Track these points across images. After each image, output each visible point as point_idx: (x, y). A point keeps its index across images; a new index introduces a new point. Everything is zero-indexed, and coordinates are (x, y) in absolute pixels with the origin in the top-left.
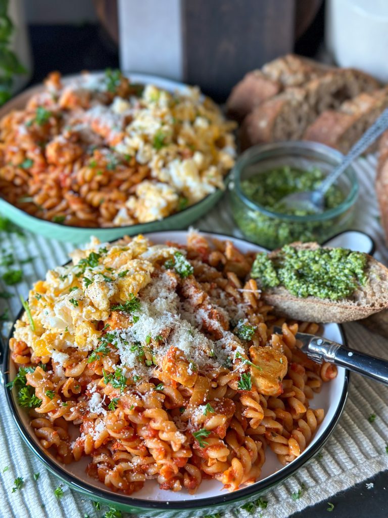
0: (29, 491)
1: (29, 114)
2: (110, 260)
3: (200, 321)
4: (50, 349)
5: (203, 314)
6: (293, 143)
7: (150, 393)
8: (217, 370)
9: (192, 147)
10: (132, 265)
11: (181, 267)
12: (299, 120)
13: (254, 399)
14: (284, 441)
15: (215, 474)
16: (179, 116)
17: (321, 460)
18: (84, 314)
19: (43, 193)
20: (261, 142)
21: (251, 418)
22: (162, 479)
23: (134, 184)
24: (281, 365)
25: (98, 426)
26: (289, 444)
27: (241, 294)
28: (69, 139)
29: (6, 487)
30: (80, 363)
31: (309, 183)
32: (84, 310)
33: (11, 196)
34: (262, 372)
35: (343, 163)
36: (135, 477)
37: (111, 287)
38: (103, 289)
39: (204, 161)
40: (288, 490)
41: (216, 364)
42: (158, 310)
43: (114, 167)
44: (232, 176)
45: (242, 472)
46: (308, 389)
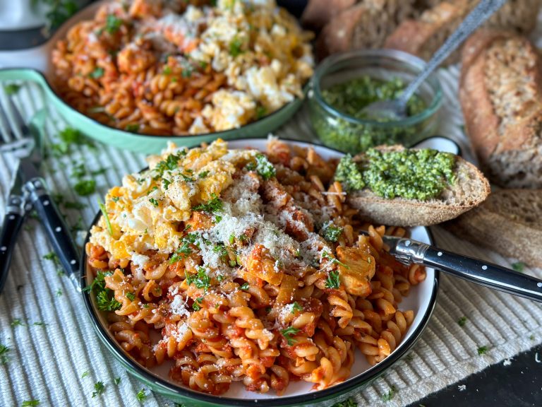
0: (110, 395)
1: (98, 24)
2: (190, 161)
3: (284, 223)
4: (130, 250)
5: (287, 215)
6: (374, 51)
7: (235, 292)
8: (304, 269)
9: (269, 55)
10: (212, 166)
11: (263, 168)
12: (379, 30)
13: (342, 298)
14: (372, 341)
15: (303, 374)
16: (254, 23)
17: (412, 363)
18: (164, 214)
19: (115, 102)
20: (338, 51)
21: (339, 318)
22: (249, 380)
23: (210, 93)
24: (369, 264)
25: (181, 328)
26: (379, 343)
27: (325, 197)
28: (141, 47)
29: (85, 393)
30: (161, 265)
31: (390, 93)
32: (165, 210)
33: (81, 107)
34: (350, 270)
35: (426, 70)
36: (220, 379)
37: (192, 187)
38: (184, 188)
39: (282, 69)
40: (378, 392)
41: (303, 263)
42: (241, 211)
43: (189, 74)
44: (311, 84)
45: (332, 371)
46: (396, 291)
